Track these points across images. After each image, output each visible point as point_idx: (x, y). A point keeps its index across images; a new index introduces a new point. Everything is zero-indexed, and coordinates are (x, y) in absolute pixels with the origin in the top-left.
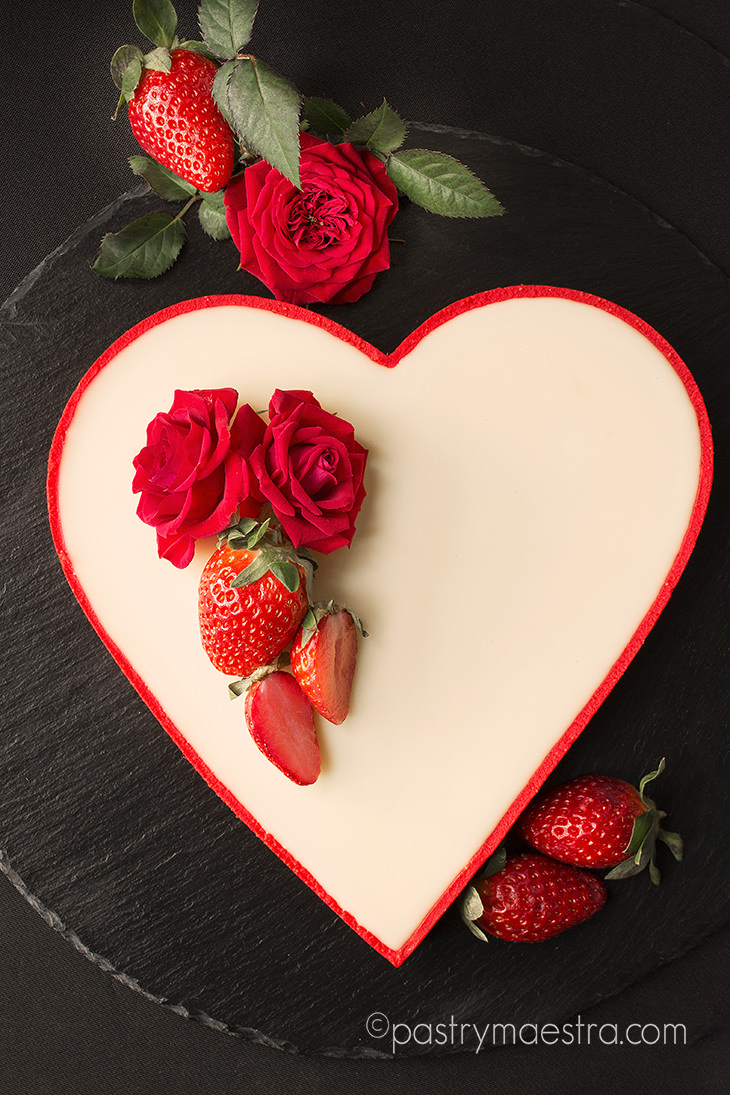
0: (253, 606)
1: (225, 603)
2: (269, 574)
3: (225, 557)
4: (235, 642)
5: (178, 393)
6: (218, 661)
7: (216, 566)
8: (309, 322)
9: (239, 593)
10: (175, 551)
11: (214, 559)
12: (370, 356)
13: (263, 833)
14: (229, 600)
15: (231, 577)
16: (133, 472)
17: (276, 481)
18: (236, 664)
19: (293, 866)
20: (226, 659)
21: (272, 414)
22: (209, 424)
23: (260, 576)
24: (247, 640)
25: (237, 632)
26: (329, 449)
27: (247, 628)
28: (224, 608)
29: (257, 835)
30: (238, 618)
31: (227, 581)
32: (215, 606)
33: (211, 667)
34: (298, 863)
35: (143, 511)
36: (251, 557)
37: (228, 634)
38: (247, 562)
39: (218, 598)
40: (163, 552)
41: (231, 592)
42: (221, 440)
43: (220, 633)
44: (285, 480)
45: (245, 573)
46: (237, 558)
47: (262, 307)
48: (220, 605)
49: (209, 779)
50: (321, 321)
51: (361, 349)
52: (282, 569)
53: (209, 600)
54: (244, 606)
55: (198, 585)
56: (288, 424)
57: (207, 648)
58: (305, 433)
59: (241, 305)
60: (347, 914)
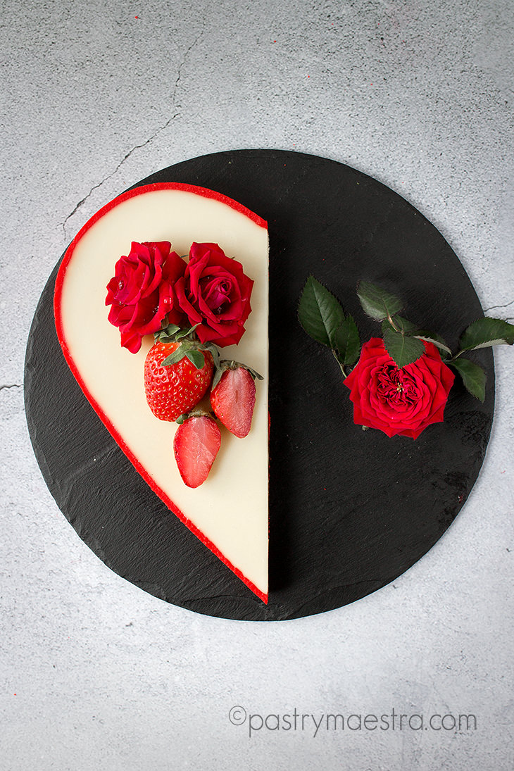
0: (176, 378)
1: (158, 375)
2: (185, 358)
3: (160, 347)
4: (165, 400)
5: (134, 244)
6: (156, 411)
7: (154, 352)
8: (218, 200)
9: (167, 369)
10: (131, 343)
11: (154, 348)
12: (256, 222)
13: (185, 519)
14: (160, 374)
15: (163, 360)
16: (107, 292)
17: (191, 300)
18: (166, 414)
19: (203, 540)
20: (160, 410)
21: (191, 258)
22: (150, 263)
23: (180, 359)
24: (172, 399)
25: (166, 393)
26: (226, 280)
27: (172, 392)
28: (158, 379)
29: (181, 521)
30: (166, 385)
31: (160, 361)
32: (153, 378)
33: (152, 415)
34: (207, 538)
35: (112, 318)
36: (175, 347)
37: (161, 394)
38: (172, 350)
39: (154, 372)
40: (124, 344)
41: (162, 369)
42: (157, 273)
43: (156, 395)
44: (196, 299)
45: (171, 356)
46: (166, 348)
47: (189, 191)
48: (155, 376)
49: (152, 485)
50: (225, 199)
51: (250, 217)
52: (193, 355)
53: (149, 374)
54: (170, 378)
55: (144, 364)
56: (199, 264)
57: (149, 403)
58: (211, 270)
59: (175, 189)
60: (237, 570)
